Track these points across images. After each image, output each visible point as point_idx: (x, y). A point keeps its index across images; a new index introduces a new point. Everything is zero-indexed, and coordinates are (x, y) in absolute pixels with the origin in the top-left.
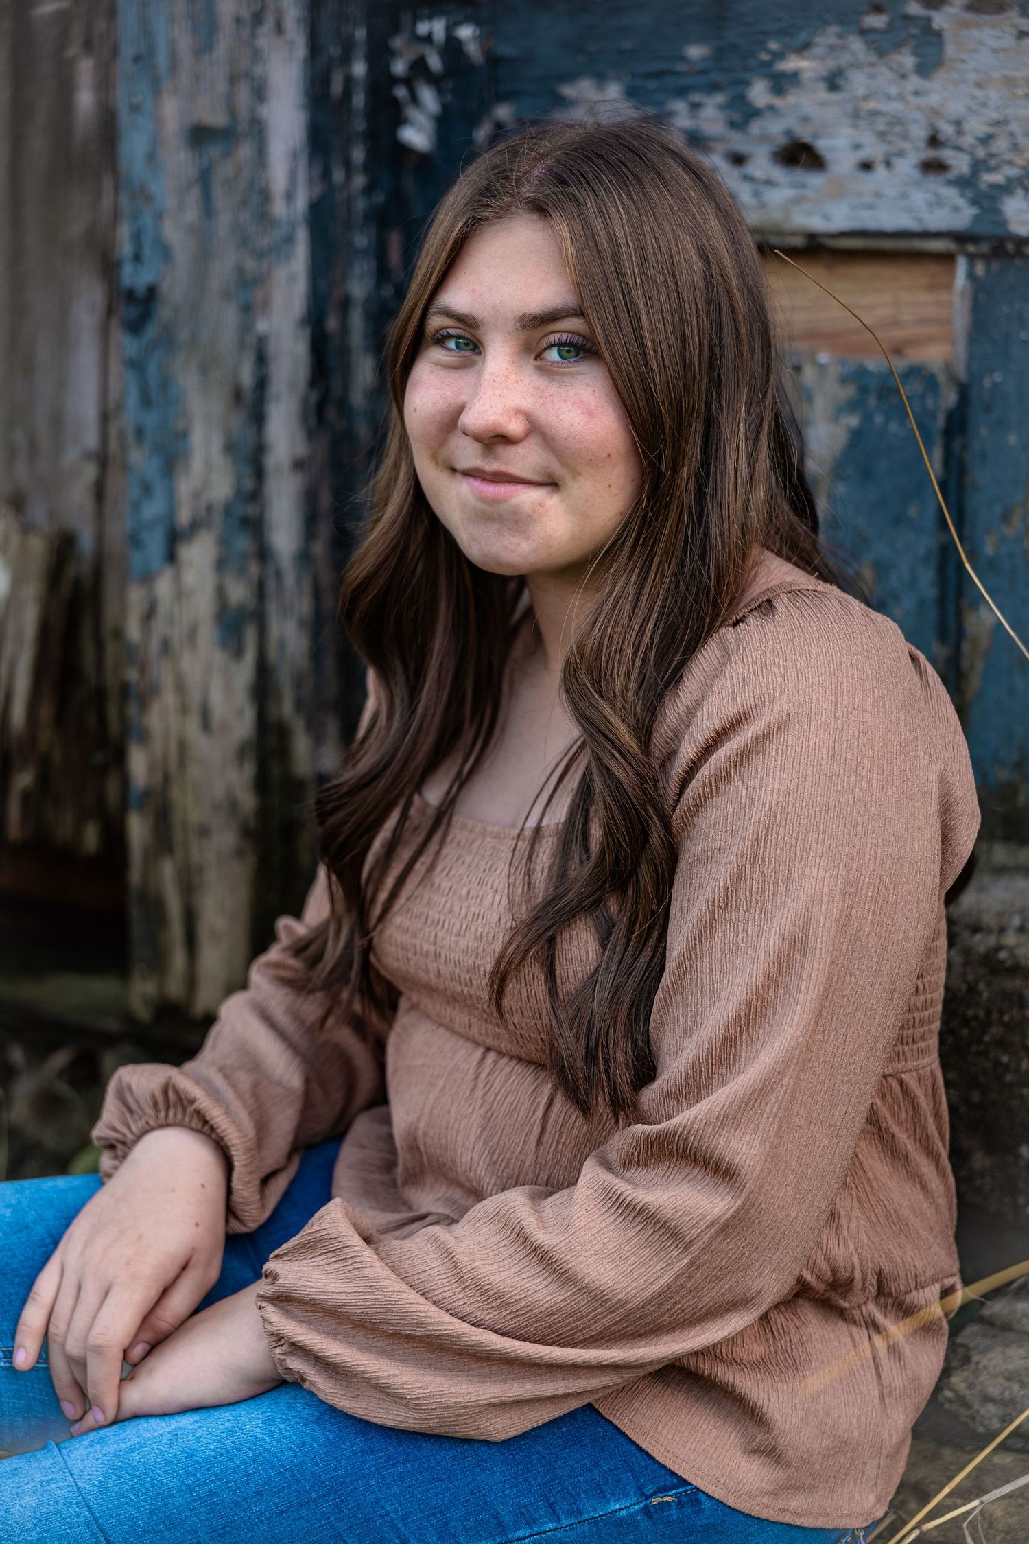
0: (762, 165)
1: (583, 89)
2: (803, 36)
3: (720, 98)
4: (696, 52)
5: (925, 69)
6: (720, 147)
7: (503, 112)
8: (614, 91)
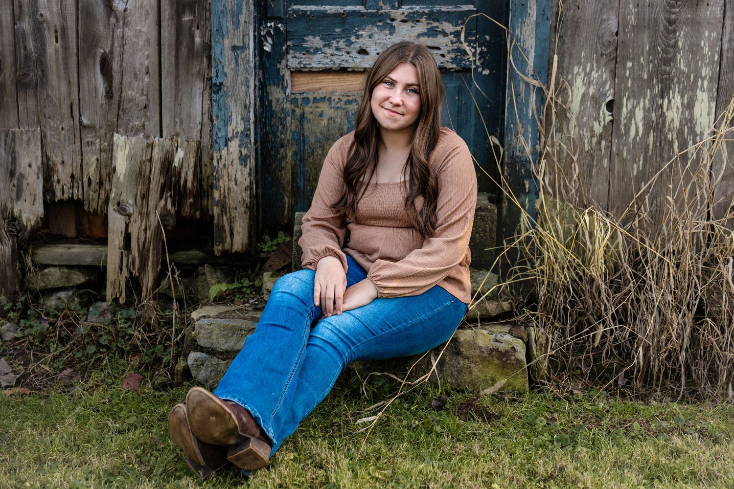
0: (354, 54)
1: (310, 38)
2: (363, 27)
3: (344, 40)
4: (337, 30)
5: (391, 34)
6: (344, 50)
7: (289, 43)
8: (318, 38)
